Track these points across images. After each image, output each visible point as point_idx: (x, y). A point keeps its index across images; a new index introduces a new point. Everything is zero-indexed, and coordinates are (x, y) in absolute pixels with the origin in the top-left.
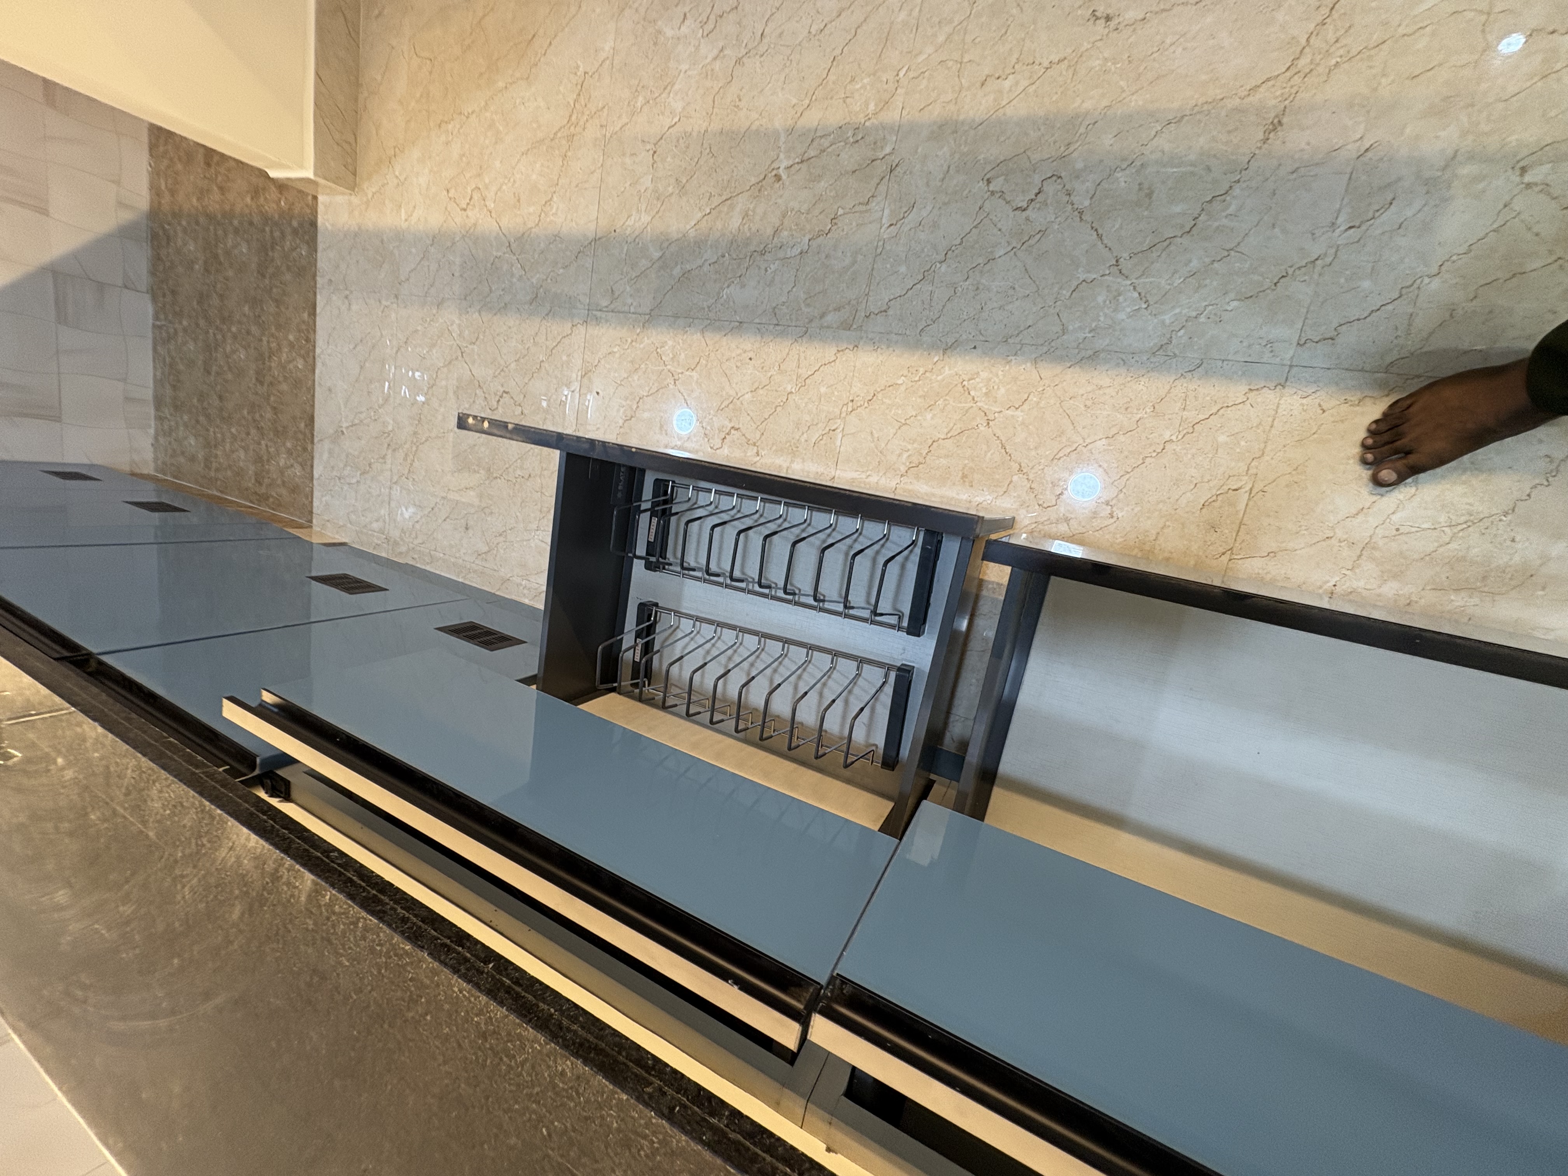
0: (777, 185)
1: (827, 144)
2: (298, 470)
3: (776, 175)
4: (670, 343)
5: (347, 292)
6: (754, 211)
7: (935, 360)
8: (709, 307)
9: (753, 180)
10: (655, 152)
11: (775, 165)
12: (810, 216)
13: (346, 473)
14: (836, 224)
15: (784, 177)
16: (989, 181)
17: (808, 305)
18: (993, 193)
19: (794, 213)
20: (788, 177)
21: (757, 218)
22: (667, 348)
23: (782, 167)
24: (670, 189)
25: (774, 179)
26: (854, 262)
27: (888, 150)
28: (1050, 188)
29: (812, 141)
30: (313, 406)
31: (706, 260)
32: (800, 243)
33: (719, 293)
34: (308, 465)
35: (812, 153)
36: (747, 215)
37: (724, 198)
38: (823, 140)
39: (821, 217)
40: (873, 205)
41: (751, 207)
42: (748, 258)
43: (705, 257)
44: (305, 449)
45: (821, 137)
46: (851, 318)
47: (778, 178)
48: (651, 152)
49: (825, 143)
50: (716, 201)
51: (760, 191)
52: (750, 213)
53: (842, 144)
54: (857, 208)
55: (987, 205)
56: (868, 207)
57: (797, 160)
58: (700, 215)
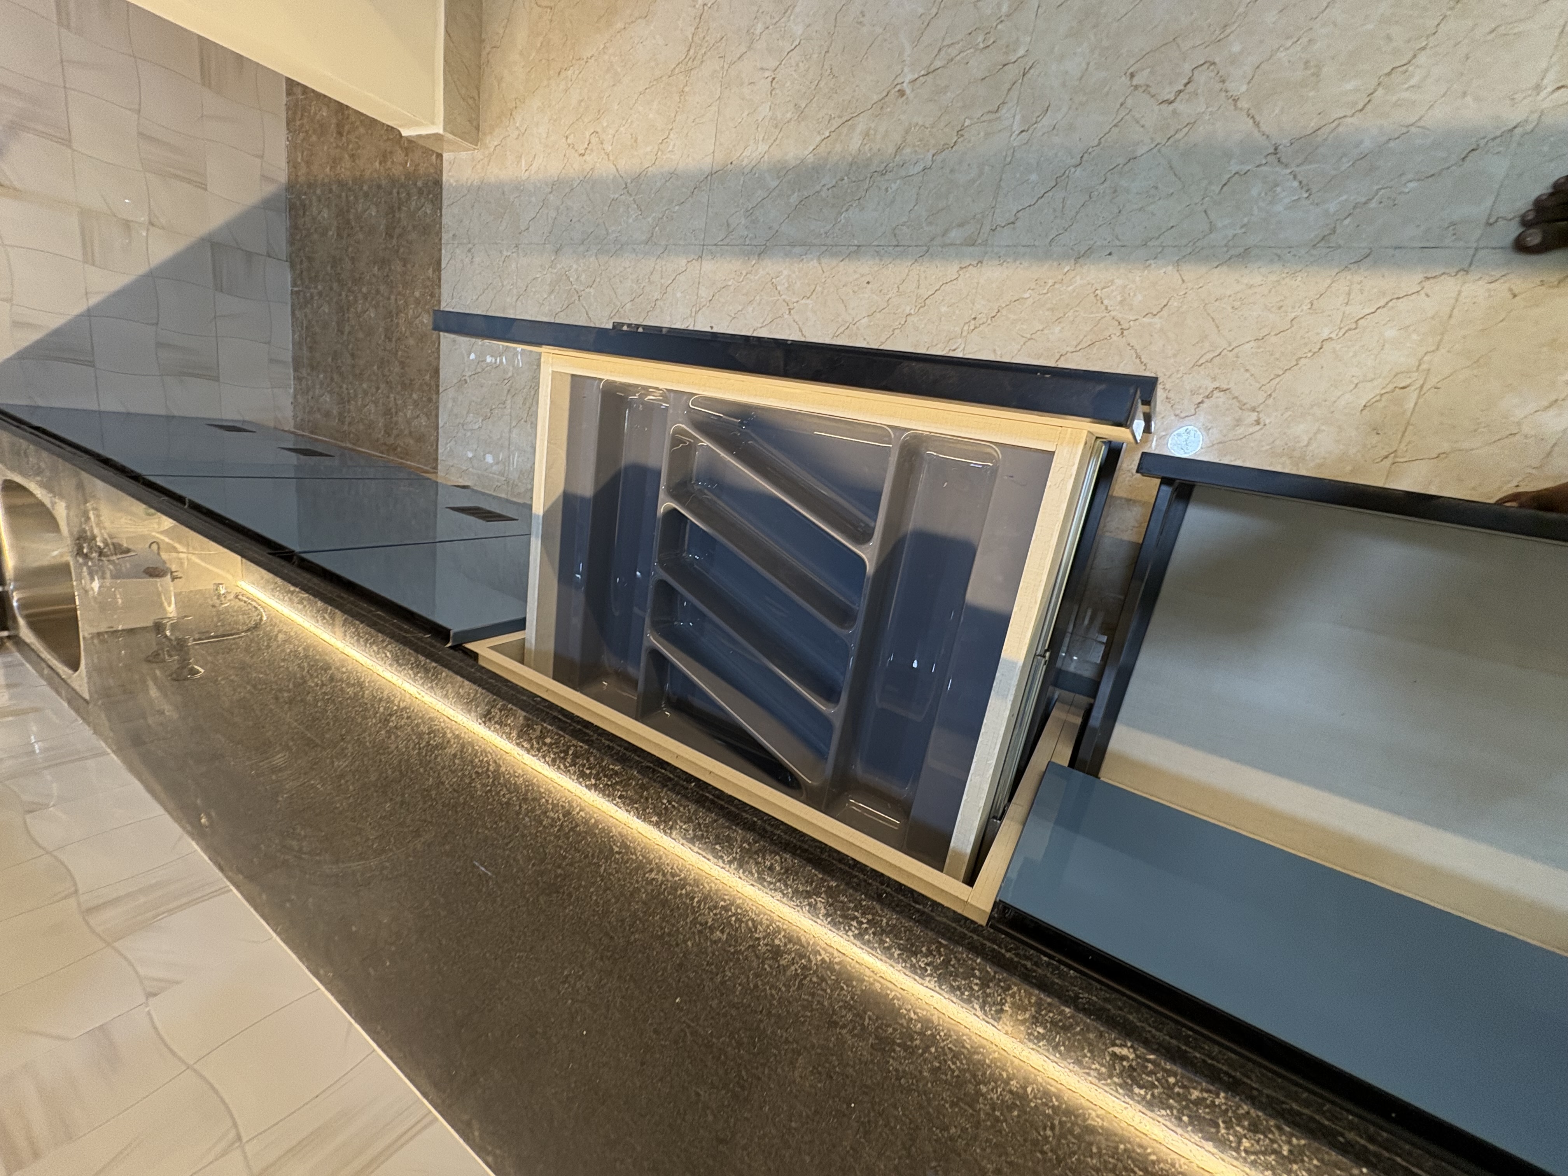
0: (900, 100)
1: (955, 52)
2: (423, 420)
3: (899, 91)
4: (785, 273)
5: (470, 246)
6: (876, 131)
7: (1066, 270)
8: (826, 233)
9: (876, 98)
10: (774, 79)
11: (899, 80)
12: (935, 130)
13: (469, 419)
14: (962, 136)
15: (908, 92)
16: (1132, 75)
17: (930, 224)
18: (1136, 87)
19: (917, 128)
20: (913, 90)
21: (878, 137)
22: (782, 277)
23: (907, 81)
24: (789, 115)
25: (897, 94)
26: (981, 173)
27: (1021, 52)
28: (1202, 77)
29: (940, 50)
30: (438, 358)
31: (824, 186)
32: (923, 159)
33: (836, 219)
34: (433, 415)
35: (938, 63)
36: (867, 134)
37: (844, 119)
38: (950, 50)
39: (947, 130)
40: (1003, 111)
41: (873, 125)
42: (868, 179)
43: (823, 182)
44: (430, 400)
45: (949, 46)
46: (976, 233)
47: (902, 93)
48: (770, 79)
49: (953, 51)
50: (836, 123)
51: (882, 108)
52: (872, 132)
53: (972, 50)
54: (985, 118)
55: (1129, 102)
56: (998, 115)
57: (923, 73)
58: (819, 139)
